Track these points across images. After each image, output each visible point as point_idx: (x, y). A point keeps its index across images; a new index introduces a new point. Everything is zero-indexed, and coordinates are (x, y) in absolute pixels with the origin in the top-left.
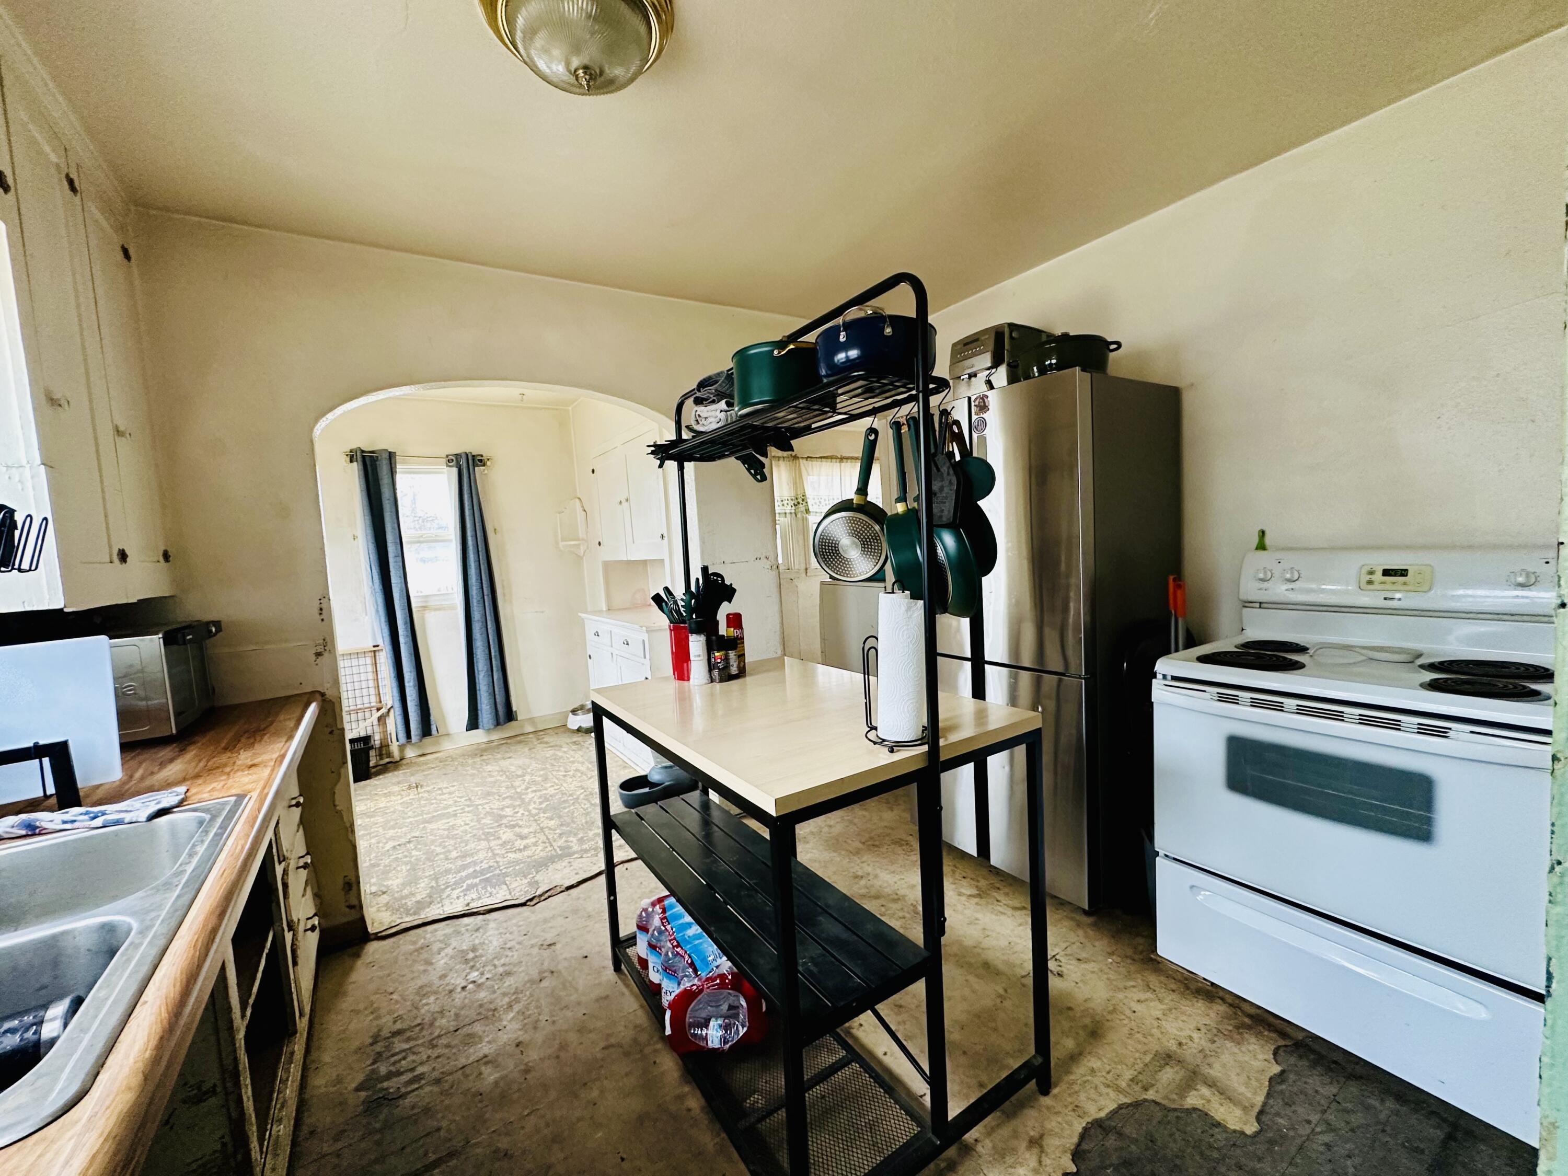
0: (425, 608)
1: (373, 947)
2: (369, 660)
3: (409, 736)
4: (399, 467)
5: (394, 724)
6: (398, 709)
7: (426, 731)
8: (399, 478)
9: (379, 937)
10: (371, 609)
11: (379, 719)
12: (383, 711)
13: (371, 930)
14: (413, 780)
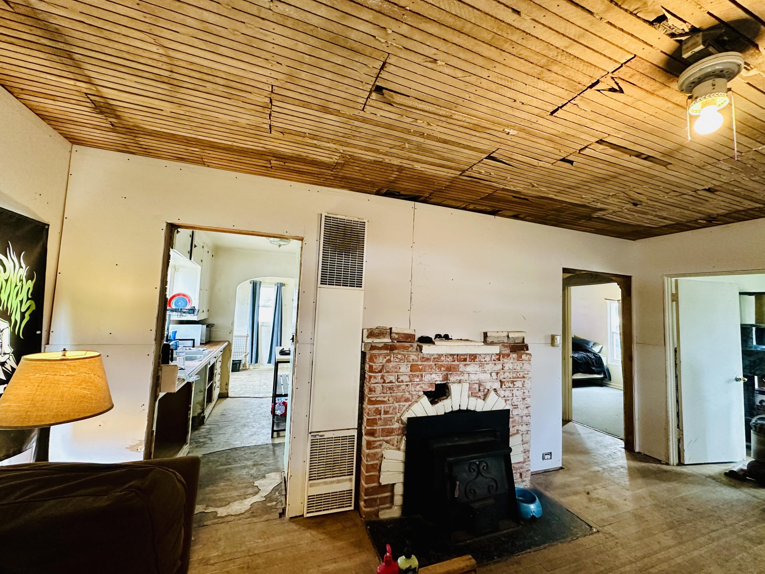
0: (262, 326)
1: (228, 399)
2: (245, 339)
3: (251, 362)
4: (262, 285)
5: (249, 357)
6: (250, 354)
7: (256, 362)
8: (261, 288)
9: (230, 397)
10: (248, 324)
11: (245, 356)
12: (246, 353)
13: (229, 396)
14: (249, 373)
